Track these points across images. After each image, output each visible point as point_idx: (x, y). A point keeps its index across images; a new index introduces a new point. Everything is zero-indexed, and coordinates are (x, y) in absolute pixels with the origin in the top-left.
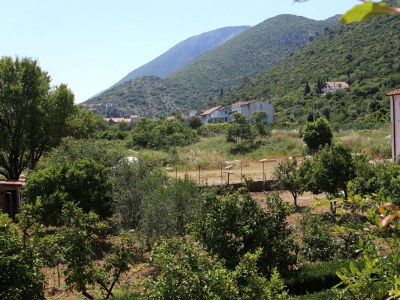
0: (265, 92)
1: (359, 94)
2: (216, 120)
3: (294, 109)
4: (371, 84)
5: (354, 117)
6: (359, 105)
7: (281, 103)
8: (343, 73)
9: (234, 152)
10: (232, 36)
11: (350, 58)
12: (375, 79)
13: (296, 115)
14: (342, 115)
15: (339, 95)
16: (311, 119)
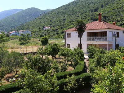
0: (28, 28)
1: (53, 30)
2: (14, 35)
3: (36, 33)
4: (56, 28)
5: (52, 36)
6: (53, 33)
7: (32, 31)
8: (49, 25)
9: (21, 44)
10: (18, 12)
11: (51, 21)
12: (57, 27)
13: (37, 35)
14: (49, 35)
15: (48, 30)
16: (41, 36)
